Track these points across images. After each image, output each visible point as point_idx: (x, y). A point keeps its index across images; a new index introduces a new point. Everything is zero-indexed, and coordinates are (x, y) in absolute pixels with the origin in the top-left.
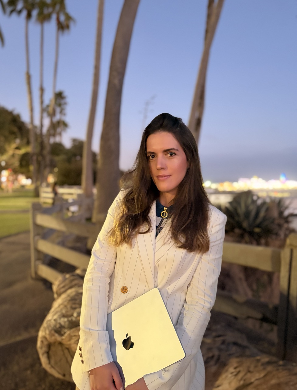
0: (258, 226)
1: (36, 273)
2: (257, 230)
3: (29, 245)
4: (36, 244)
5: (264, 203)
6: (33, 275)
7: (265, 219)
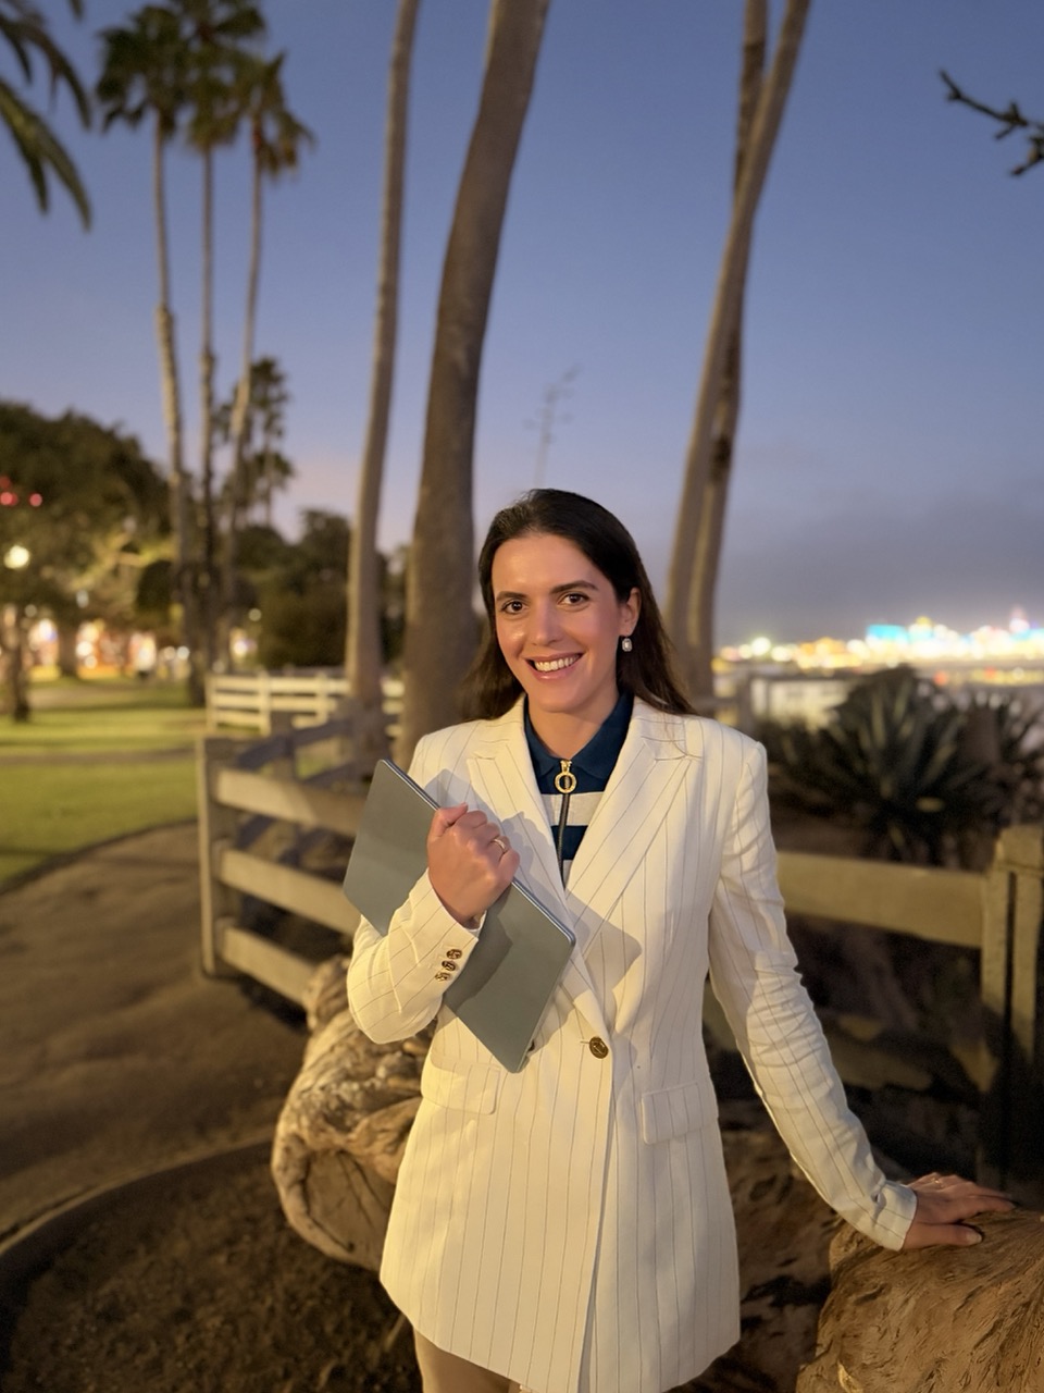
0: (933, 791)
1: (218, 958)
2: (928, 805)
3: (194, 866)
4: (216, 864)
5: (952, 711)
6: (209, 963)
7: (953, 765)
